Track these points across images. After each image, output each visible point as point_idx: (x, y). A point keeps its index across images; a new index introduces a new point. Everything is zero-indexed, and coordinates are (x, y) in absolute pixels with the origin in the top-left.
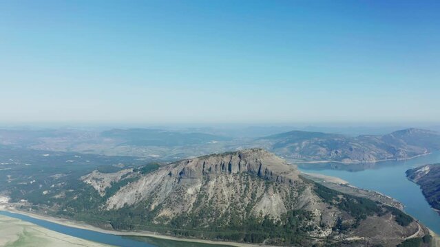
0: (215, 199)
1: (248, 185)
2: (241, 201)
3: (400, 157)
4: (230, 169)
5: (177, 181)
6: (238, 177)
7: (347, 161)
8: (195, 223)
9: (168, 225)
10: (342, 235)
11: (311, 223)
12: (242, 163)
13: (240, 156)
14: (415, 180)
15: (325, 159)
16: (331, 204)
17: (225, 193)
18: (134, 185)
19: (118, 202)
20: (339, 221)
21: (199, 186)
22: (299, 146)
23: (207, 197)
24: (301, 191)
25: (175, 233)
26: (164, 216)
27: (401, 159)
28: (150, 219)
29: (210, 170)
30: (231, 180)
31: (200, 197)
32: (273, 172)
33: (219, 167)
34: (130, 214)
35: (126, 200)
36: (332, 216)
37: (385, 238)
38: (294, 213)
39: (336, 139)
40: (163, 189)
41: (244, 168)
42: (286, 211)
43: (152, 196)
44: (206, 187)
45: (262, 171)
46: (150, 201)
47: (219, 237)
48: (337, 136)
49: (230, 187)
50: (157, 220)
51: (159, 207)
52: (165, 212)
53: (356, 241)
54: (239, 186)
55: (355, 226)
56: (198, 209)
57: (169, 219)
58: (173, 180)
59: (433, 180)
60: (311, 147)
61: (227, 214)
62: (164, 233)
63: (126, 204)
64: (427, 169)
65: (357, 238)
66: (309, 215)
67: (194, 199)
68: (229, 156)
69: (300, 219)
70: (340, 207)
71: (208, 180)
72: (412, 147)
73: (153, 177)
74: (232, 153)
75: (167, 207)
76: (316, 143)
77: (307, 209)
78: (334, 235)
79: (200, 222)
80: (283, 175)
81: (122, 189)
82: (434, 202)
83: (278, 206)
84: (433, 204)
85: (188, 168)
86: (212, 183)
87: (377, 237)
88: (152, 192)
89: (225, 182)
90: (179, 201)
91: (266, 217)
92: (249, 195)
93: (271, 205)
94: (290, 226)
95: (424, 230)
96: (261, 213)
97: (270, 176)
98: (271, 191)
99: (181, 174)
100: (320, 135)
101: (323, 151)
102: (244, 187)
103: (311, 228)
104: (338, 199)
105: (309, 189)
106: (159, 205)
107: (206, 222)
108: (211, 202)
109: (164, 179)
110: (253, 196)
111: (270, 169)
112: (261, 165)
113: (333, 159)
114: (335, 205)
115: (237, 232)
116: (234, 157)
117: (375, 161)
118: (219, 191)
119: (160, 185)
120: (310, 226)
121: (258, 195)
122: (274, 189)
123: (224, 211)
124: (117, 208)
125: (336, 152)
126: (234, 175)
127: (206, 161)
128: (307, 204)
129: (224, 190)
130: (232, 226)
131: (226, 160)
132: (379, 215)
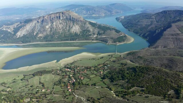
0: (57, 29)
1: (67, 23)
2: (66, 28)
3: (113, 13)
4: (60, 18)
5: (41, 24)
6: (63, 21)
7: (94, 15)
8: (52, 37)
9: (43, 39)
10: (100, 36)
11: (90, 33)
12: (64, 16)
13: (62, 13)
14: (119, 21)
15: (85, 15)
16: (95, 27)
17: (60, 26)
18: (25, 27)
19: (21, 34)
20: (99, 32)
21: (50, 25)
22: (75, 10)
23: (54, 28)
24: (85, 24)
25: (46, 41)
26: (40, 36)
27: (113, 14)
28: (35, 38)
29: (53, 19)
30: (61, 22)
31: (51, 29)
32: (75, 18)
33: (56, 18)
34: (27, 37)
35: (23, 33)
36: (96, 31)
37: (113, 36)
38: (84, 31)
39: (89, 7)
40: (37, 28)
41: (65, 17)
42: (81, 31)
43: (33, 30)
44: (53, 25)
45: (71, 18)
46: (33, 32)
47: (62, 40)
48: (89, 6)
49: (61, 24)
50: (38, 38)
51: (37, 34)
52: (40, 35)
53: (105, 37)
54: (64, 24)
55: (104, 33)
56: (52, 32)
57: (42, 37)
58: (39, 24)
59: (125, 21)
60: (79, 11)
61: (62, 33)
62: (43, 42)
63: (24, 35)
64: (123, 17)
65: (105, 36)
66: (89, 31)
67: (49, 30)
68: (58, 14)
69: (86, 32)
70: (98, 28)
71: (53, 23)
72: (117, 10)
73: (31, 23)
74: (59, 13)
75: (40, 33)
76: (81, 9)
77: (88, 29)
78: (98, 36)
79: (54, 37)
80: (78, 19)
81: (20, 30)
82: (127, 27)
83: (78, 29)
84: (126, 28)
85: (45, 19)
86: (54, 23)
87: (111, 36)
88: (33, 29)
89: (59, 23)
90: (44, 31)
91: (75, 33)
92: (68, 26)
93: (76, 29)
94: (83, 35)
95: (124, 34)
96: (73, 32)
97: (74, 20)
98: (75, 24)
99: (42, 21)
100: (82, 6)
101: (84, 12)
102: (66, 24)
103: (90, 35)
104: (97, 26)
105: (87, 23)
106: (37, 33)
107: (56, 36)
108: (56, 30)
109: (36, 24)
110: (69, 27)
111: (74, 17)
112: (70, 16)
113: (88, 15)
114: (97, 28)
115: (67, 38)
116: (60, 14)
117: (104, 15)
118: (57, 26)
119: (35, 26)
120: (90, 34)
121: (71, 26)
122: (76, 24)
123: (61, 32)
124: (21, 36)
125: (90, 12)
126: (61, 20)
127: (51, 16)
128: (88, 28)
129: (59, 25)
130: (65, 37)
131: (58, 15)
132: (110, 30)
